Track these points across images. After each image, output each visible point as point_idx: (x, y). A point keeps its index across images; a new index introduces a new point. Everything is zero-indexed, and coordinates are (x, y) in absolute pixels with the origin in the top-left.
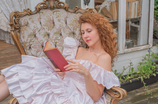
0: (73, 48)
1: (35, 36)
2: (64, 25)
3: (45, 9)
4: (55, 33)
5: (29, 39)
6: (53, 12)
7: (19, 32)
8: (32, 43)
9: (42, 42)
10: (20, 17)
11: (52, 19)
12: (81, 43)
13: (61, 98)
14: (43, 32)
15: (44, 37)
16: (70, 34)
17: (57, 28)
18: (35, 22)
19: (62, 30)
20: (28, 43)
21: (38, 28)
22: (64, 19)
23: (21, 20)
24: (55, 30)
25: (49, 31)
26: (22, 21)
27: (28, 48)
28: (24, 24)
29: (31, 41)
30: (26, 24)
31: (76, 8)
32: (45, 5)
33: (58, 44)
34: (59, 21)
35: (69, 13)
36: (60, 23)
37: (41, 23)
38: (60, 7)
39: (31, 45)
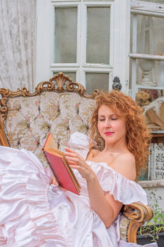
0: (83, 149)
1: (29, 127)
2: (75, 114)
3: (50, 91)
4: (59, 125)
5: (18, 129)
6: (61, 96)
7: (6, 117)
8: (21, 136)
9: (37, 136)
10: (9, 96)
11: (56, 104)
12: (96, 143)
13: (38, 209)
14: (40, 121)
15: (41, 129)
16: (81, 128)
17: (63, 118)
18: (31, 105)
19: (70, 121)
20: (16, 136)
21: (34, 115)
22: (74, 105)
23: (10, 101)
24: (59, 120)
25: (51, 122)
26: (12, 103)
27: (16, 142)
28: (14, 107)
29: (20, 132)
30: (18, 108)
31: (96, 91)
32: (50, 85)
33: (61, 141)
34: (67, 107)
35: (84, 98)
36: (69, 111)
37: (39, 109)
38: (72, 91)
39: (19, 139)
